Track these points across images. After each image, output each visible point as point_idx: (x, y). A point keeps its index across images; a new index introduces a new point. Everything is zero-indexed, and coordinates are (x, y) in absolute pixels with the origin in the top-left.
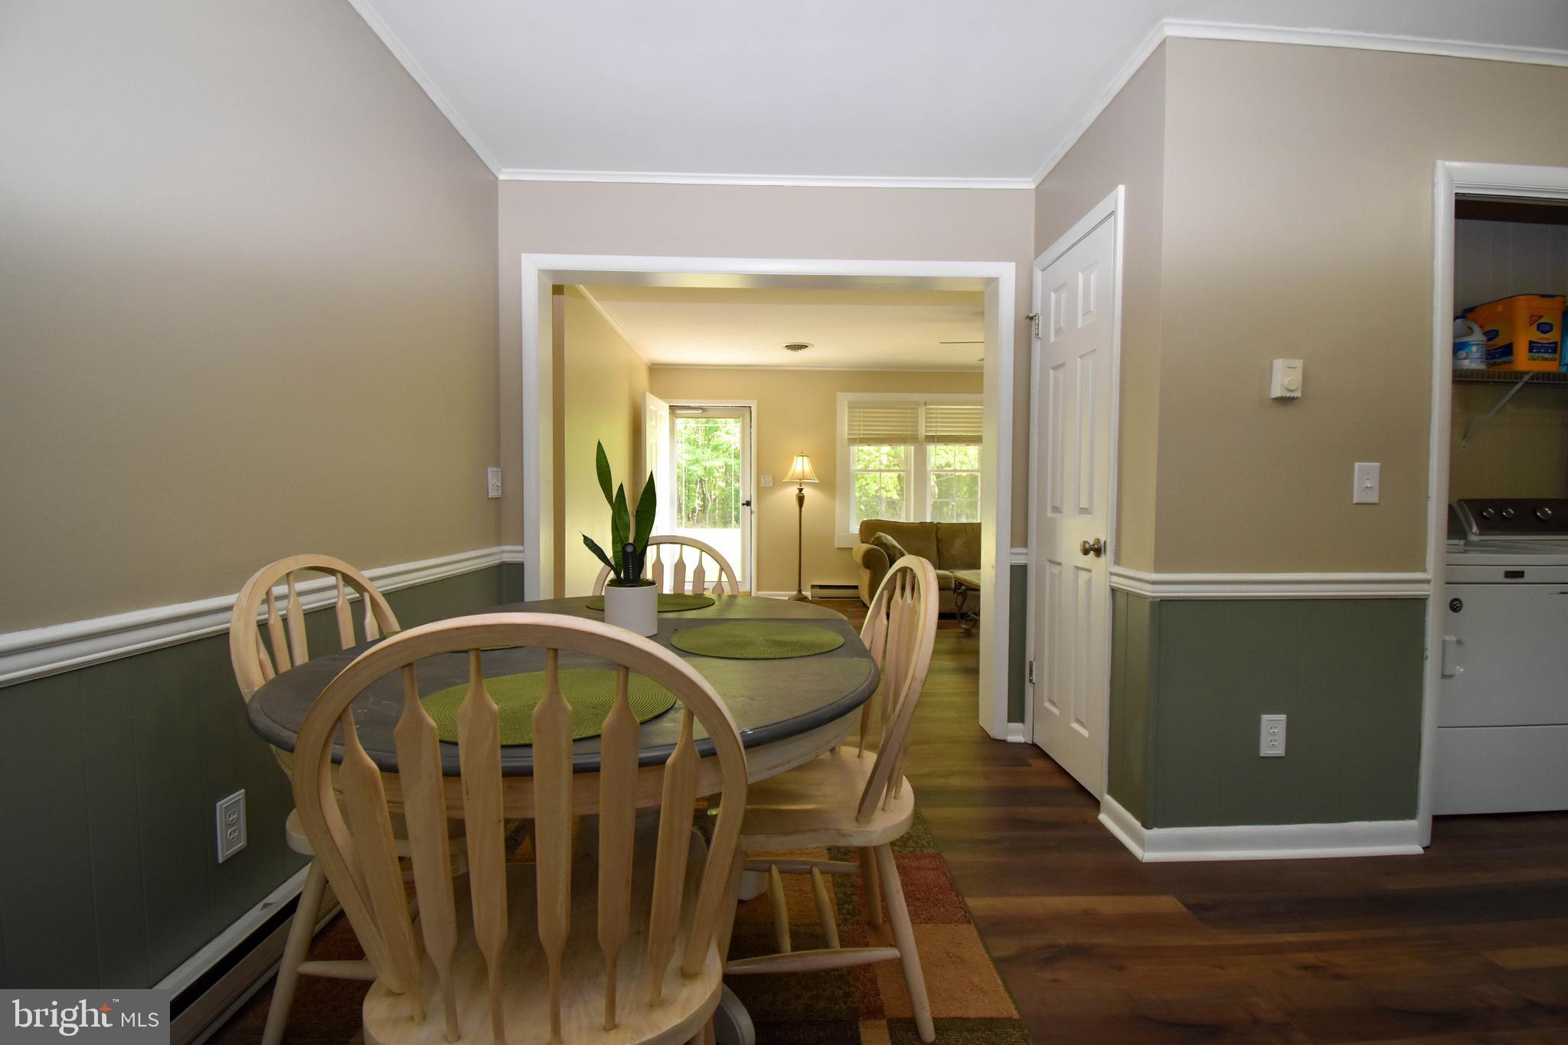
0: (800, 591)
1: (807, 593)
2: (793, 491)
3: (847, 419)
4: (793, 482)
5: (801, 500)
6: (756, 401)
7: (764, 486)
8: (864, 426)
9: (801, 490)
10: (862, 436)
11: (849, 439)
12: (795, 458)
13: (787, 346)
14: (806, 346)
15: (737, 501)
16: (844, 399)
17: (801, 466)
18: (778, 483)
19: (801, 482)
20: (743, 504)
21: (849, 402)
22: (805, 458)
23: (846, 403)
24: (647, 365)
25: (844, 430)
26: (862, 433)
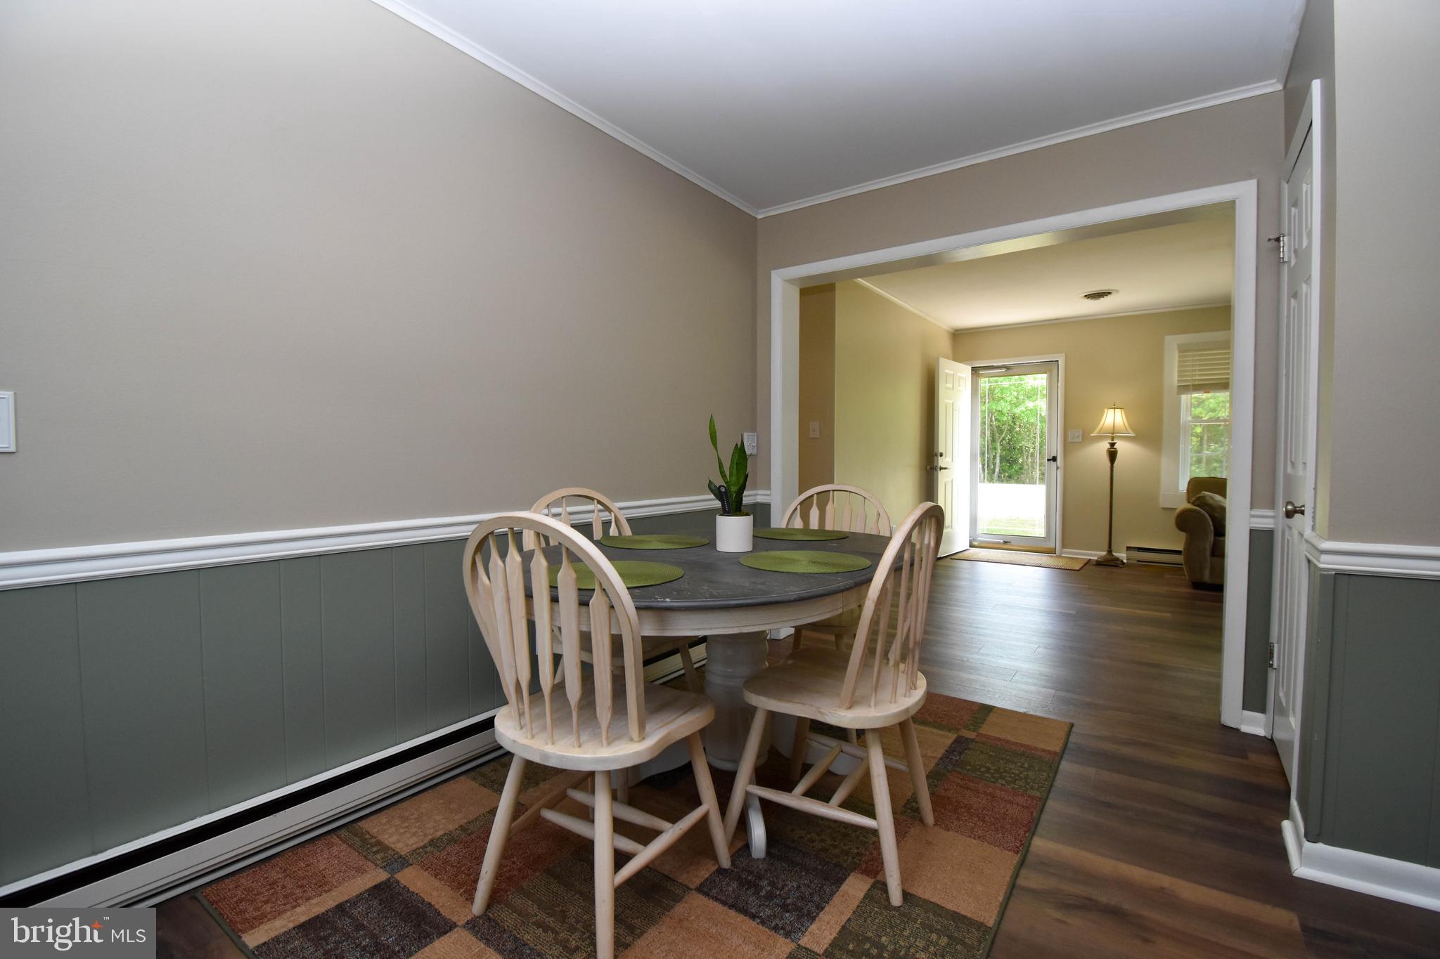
0: (1110, 552)
1: (1122, 555)
2: (1105, 445)
3: (1177, 365)
4: (1102, 436)
5: (1112, 455)
6: (1063, 355)
7: (1072, 441)
8: (1200, 370)
9: (1112, 445)
10: (1197, 383)
11: (1179, 386)
12: (1106, 410)
13: (1086, 296)
14: (1110, 293)
15: (1042, 457)
16: (1172, 343)
17: (1113, 418)
18: (1088, 438)
19: (1113, 435)
20: (1048, 460)
21: (1179, 346)
22: (1118, 411)
23: (1176, 347)
24: (948, 332)
25: (1172, 376)
26: (1198, 378)
